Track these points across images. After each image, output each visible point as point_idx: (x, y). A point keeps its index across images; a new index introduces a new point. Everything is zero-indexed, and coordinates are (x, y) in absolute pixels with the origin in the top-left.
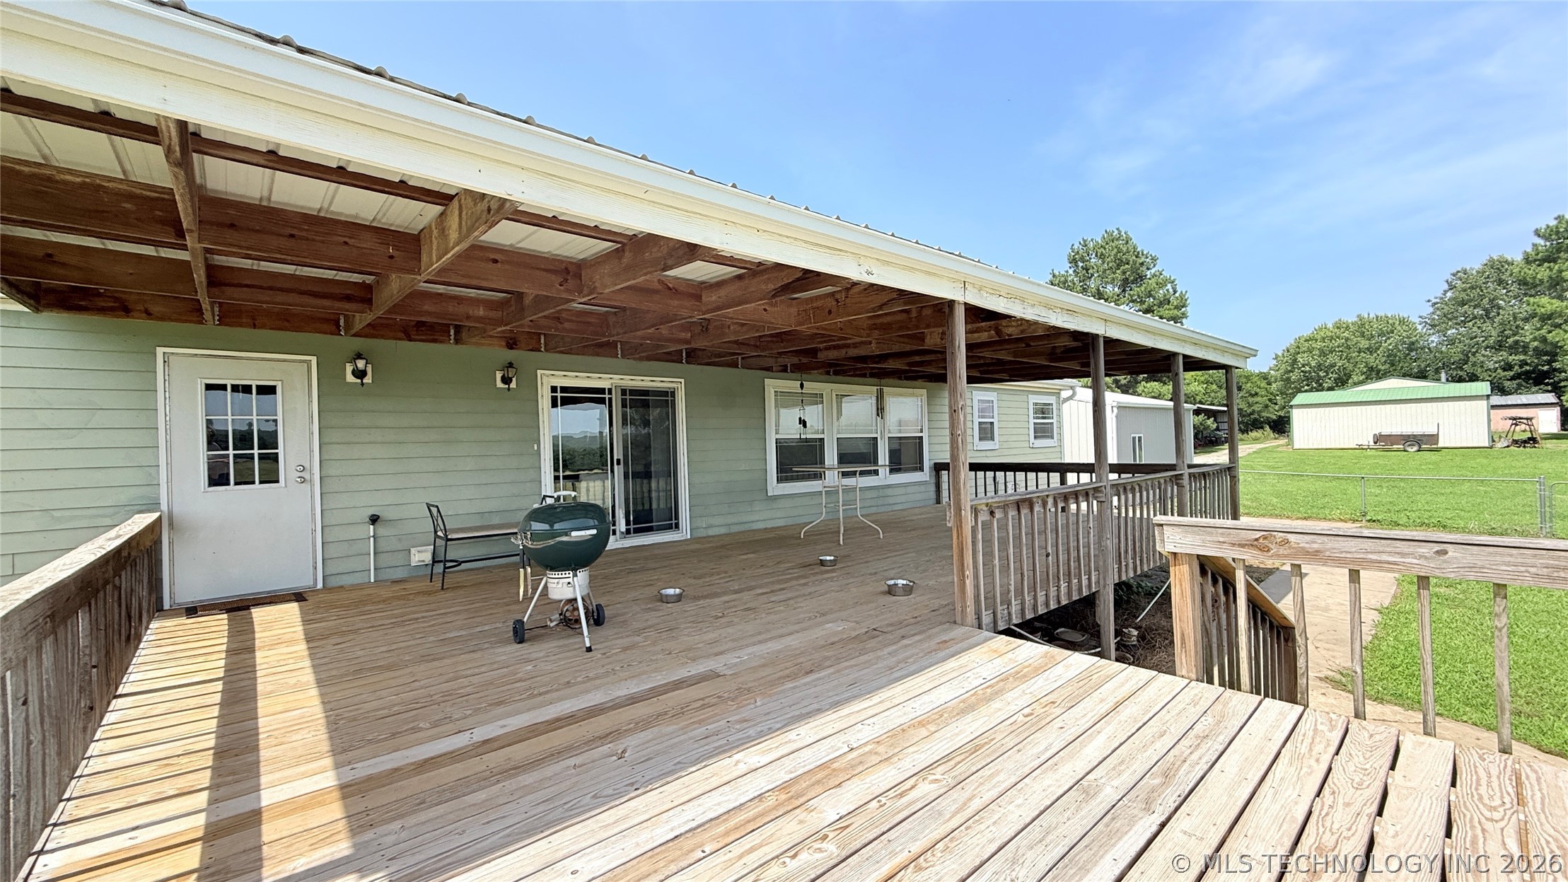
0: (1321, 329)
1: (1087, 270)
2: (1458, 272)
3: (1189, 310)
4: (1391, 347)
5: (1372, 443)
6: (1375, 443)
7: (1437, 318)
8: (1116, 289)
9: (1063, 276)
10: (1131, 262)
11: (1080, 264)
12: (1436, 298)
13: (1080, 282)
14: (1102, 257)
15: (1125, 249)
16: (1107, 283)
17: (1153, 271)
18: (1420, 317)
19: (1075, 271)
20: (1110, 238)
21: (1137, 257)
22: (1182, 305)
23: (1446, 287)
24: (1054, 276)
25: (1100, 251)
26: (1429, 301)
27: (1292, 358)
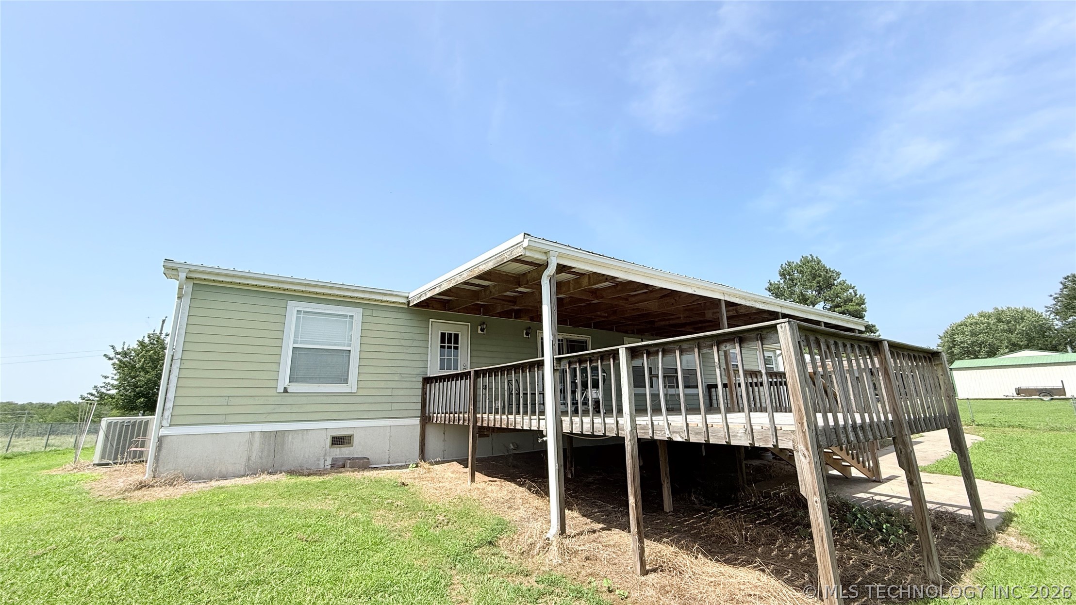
0: (969, 318)
1: (793, 281)
2: (1068, 276)
3: (867, 306)
4: (1024, 329)
5: (1015, 394)
6: (1018, 394)
7: (1059, 308)
8: (814, 292)
9: (776, 284)
10: (823, 276)
11: (788, 277)
12: (1056, 294)
13: (788, 288)
14: (801, 272)
15: (817, 268)
16: (807, 289)
17: (839, 281)
18: (1046, 307)
19: (784, 281)
20: (806, 261)
21: (827, 272)
22: (862, 302)
23: (1061, 286)
24: (771, 284)
25: (799, 269)
26: (1051, 296)
27: (951, 338)
